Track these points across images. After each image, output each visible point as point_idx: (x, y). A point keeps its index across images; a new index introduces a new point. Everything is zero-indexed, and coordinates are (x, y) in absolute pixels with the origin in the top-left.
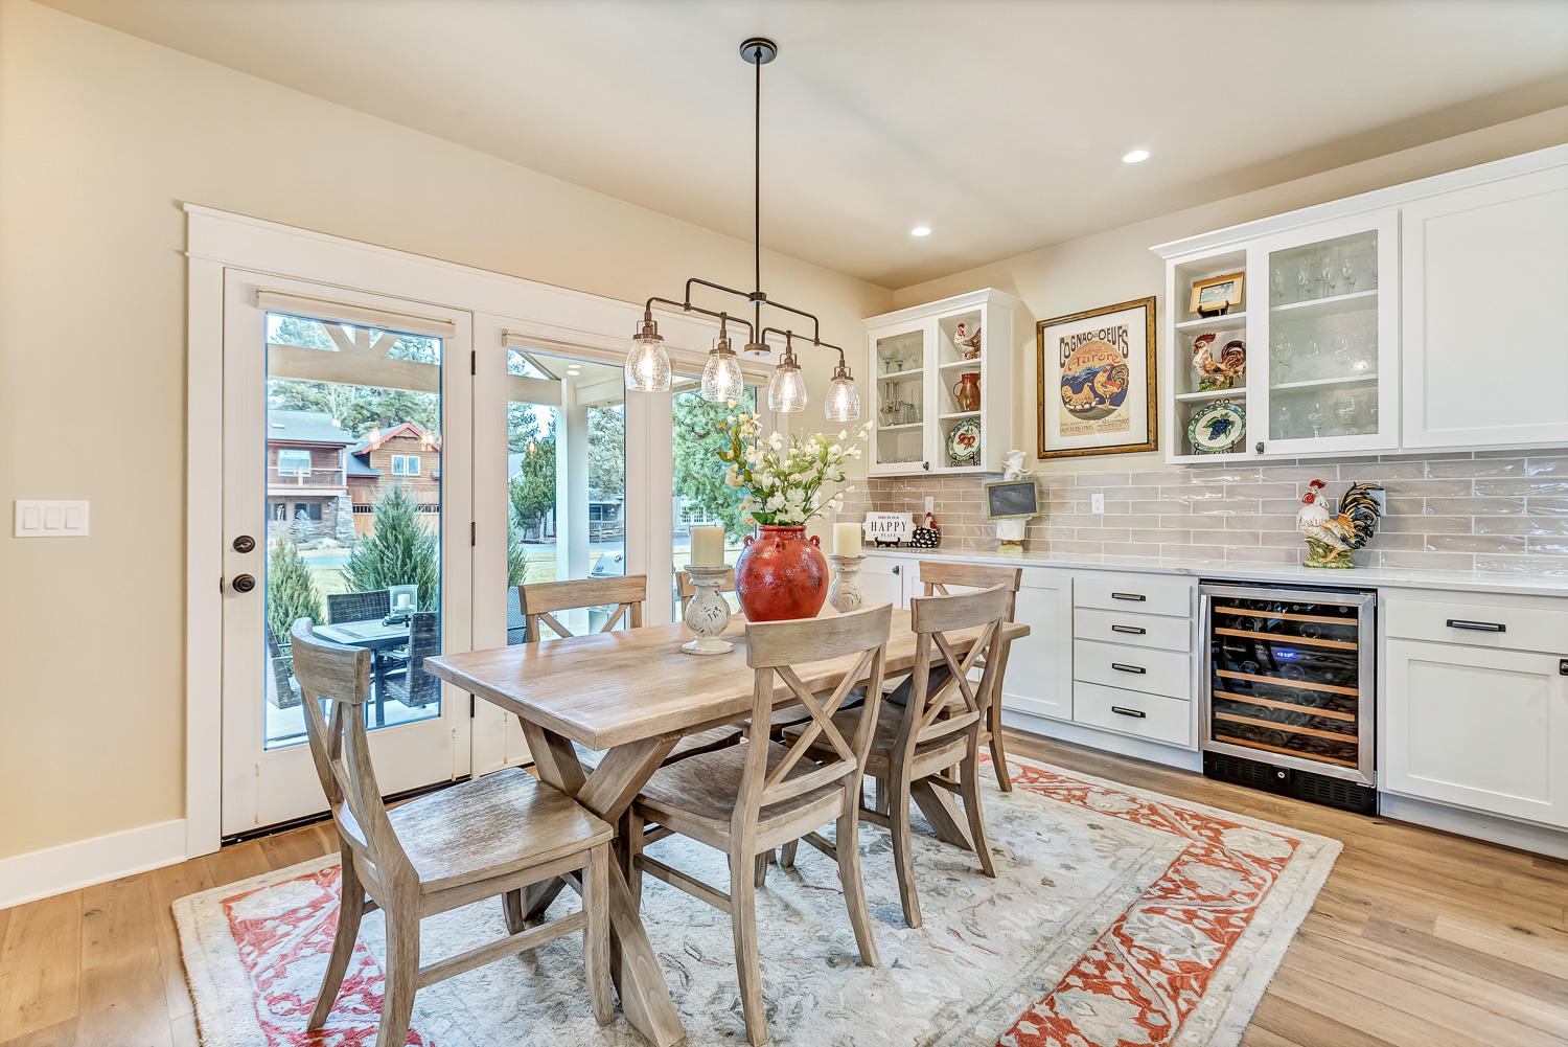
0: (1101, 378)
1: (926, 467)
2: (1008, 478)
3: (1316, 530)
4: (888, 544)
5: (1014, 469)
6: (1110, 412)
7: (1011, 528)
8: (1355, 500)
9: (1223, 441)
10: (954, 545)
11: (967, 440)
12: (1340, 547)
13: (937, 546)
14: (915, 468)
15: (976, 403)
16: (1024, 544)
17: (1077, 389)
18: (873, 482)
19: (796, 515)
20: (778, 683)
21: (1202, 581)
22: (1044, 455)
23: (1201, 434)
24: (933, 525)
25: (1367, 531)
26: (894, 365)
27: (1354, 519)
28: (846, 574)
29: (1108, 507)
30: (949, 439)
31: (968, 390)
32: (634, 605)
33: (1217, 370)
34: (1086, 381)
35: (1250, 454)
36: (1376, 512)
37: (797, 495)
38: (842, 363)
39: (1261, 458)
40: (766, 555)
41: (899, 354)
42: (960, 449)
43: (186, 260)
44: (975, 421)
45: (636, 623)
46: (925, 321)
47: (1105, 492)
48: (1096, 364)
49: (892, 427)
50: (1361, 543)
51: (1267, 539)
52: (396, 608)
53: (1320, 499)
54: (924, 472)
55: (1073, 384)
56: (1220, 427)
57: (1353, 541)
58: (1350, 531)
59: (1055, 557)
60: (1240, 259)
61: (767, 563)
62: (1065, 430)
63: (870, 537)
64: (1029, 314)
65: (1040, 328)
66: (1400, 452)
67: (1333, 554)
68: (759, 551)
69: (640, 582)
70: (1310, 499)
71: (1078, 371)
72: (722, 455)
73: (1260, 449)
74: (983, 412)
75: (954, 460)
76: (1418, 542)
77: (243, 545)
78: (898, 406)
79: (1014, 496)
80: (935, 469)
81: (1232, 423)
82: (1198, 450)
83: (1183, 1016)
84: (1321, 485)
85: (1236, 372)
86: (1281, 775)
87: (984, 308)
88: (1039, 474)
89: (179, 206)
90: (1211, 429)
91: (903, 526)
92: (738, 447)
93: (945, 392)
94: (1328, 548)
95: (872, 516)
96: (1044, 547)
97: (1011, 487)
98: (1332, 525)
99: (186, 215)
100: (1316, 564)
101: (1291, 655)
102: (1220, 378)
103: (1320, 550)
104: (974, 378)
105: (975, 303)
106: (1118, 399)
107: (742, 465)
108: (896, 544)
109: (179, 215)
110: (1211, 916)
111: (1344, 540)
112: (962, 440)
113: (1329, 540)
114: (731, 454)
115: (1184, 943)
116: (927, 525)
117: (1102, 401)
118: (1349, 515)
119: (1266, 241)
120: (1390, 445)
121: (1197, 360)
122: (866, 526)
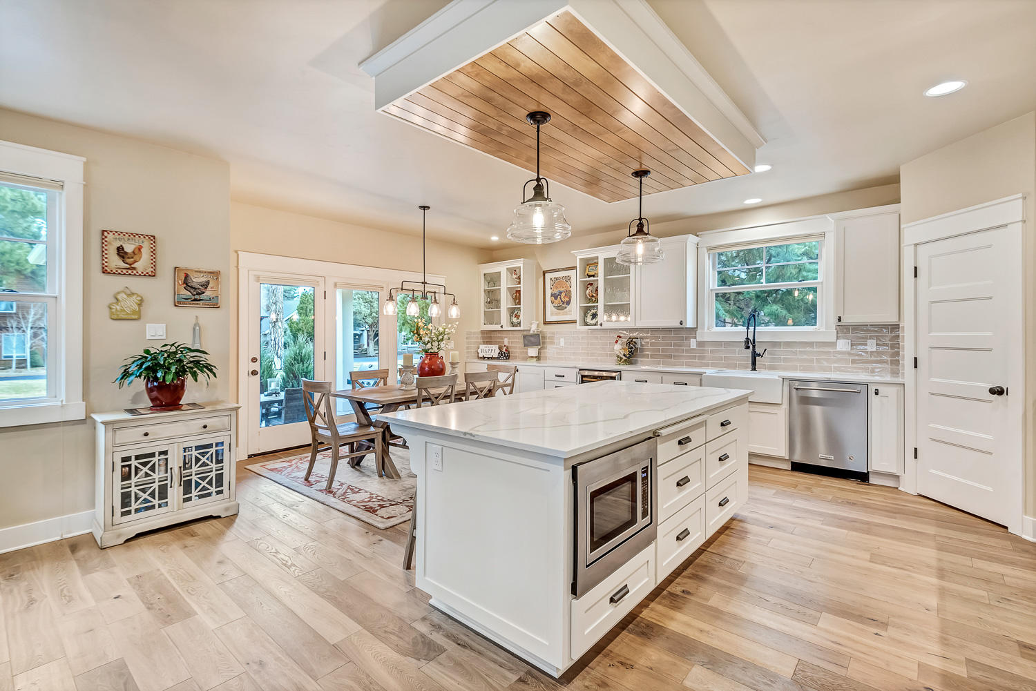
0: (563, 295)
1: (502, 327)
2: (531, 332)
3: (618, 352)
4: (488, 358)
5: (534, 329)
6: (566, 308)
7: (533, 352)
8: (629, 342)
9: (594, 321)
10: (515, 358)
11: (517, 316)
12: (624, 358)
13: (508, 359)
14: (497, 327)
15: (519, 303)
16: (538, 358)
17: (556, 298)
18: (483, 332)
19: (435, 350)
20: (424, 393)
21: (580, 370)
22: (545, 323)
23: (589, 320)
24: (506, 350)
25: (633, 353)
26: (491, 283)
27: (629, 349)
28: (453, 368)
29: (565, 343)
30: (511, 316)
31: (516, 296)
32: (385, 379)
33: (592, 296)
34: (558, 295)
35: (599, 327)
36: (636, 346)
37: (436, 344)
38: (454, 299)
39: (602, 328)
40: (426, 362)
41: (493, 279)
42: (515, 320)
43: (238, 269)
44: (519, 309)
45: (385, 384)
46: (501, 268)
47: (565, 337)
48: (562, 289)
49: (490, 310)
52: (271, 388)
53: (619, 342)
54: (501, 329)
55: (555, 296)
56: (593, 316)
57: (628, 356)
58: (628, 353)
59: (549, 363)
60: (597, 258)
61: (426, 364)
62: (552, 314)
63: (481, 355)
64: (541, 268)
65: (544, 273)
68: (424, 361)
69: (386, 371)
70: (617, 342)
71: (556, 291)
72: (413, 332)
73: (601, 325)
74: (521, 306)
75: (513, 325)
76: (647, 356)
77: (254, 360)
78: (492, 300)
79: (532, 339)
80: (505, 328)
82: (588, 324)
84: (620, 337)
85: (596, 297)
87: (521, 265)
88: (544, 331)
89: (236, 252)
90: (591, 317)
91: (494, 350)
92: (418, 330)
93: (509, 296)
94: (621, 359)
95: (482, 347)
96: (546, 358)
97: (531, 336)
98: (622, 351)
99: (238, 255)
100: (617, 364)
102: (593, 299)
103: (619, 359)
104: (519, 292)
105: (518, 263)
106: (568, 303)
107: (419, 335)
108: (491, 358)
109: (236, 254)
111: (624, 355)
112: (515, 317)
114: (415, 332)
116: (504, 351)
117: (563, 304)
118: (628, 347)
119: (603, 254)
120: (632, 325)
121: (587, 292)
122: (480, 351)
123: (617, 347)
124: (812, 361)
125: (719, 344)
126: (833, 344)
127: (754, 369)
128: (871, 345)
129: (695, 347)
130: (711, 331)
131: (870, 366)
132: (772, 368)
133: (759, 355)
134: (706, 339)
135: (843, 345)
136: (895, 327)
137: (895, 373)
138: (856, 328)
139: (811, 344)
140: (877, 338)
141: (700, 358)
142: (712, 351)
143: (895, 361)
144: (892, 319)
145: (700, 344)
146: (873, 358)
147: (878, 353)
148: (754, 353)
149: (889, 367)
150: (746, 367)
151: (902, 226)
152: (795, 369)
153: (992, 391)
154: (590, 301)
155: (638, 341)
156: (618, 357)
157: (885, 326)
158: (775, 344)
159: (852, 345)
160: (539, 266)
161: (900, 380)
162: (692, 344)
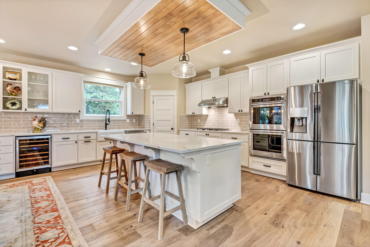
3: (37, 125)
8: (43, 120)
9: (14, 107)
12: (41, 128)
21: (16, 137)
25: (45, 125)
27: (43, 123)
33: (13, 92)
36: (46, 122)
39: (26, 111)
50: (44, 127)
51: (23, 128)
53: (37, 120)
56: (14, 104)
57: (43, 127)
58: (42, 126)
60: (20, 70)
66: (52, 112)
67: (39, 130)
70: (35, 120)
81: (17, 104)
82: (8, 108)
83: (53, 198)
84: (37, 117)
85: (18, 93)
86: (35, 171)
90: (11, 104)
98: (39, 124)
100: (36, 132)
101: (36, 148)
102: (14, 94)
103: (37, 129)
110: (43, 190)
111: (42, 127)
113: (38, 127)
115: (44, 193)
118: (42, 123)
119: (26, 69)
120: (50, 111)
121: (8, 89)
124: (120, 126)
125: (89, 121)
126: (126, 120)
127: (106, 129)
128: (134, 121)
133: (108, 124)
134: (84, 119)
135: (128, 121)
138: (131, 116)
139: (120, 120)
140: (135, 119)
141: (81, 126)
142: (87, 124)
145: (81, 121)
146: (135, 124)
148: (106, 124)
149: (138, 126)
150: (103, 129)
154: (11, 94)
159: (130, 121)
162: (78, 121)
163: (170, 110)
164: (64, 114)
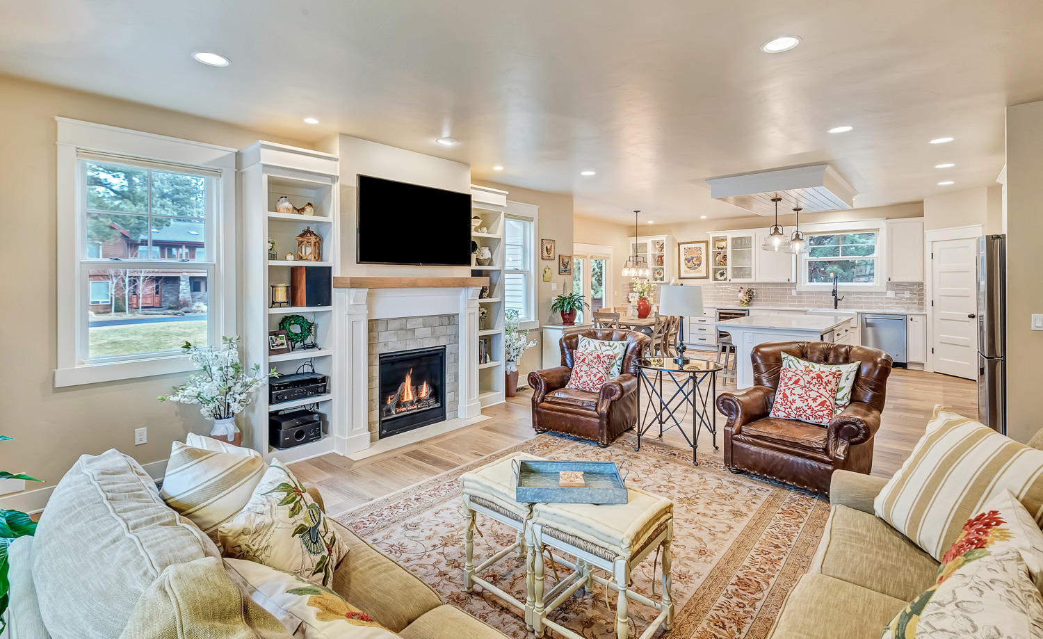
0: (695, 259)
2: (670, 284)
3: (741, 298)
5: (672, 282)
6: (697, 268)
8: (749, 292)
9: (722, 278)
11: (659, 274)
12: (745, 301)
15: (662, 265)
17: (689, 262)
21: (717, 308)
22: (680, 278)
23: (718, 276)
25: (751, 298)
30: (654, 273)
31: (660, 260)
33: (721, 261)
34: (691, 259)
35: (728, 281)
36: (753, 295)
39: (730, 282)
42: (658, 276)
44: (662, 268)
46: (648, 241)
48: (693, 256)
50: (750, 301)
51: (731, 299)
53: (742, 291)
55: (688, 260)
56: (722, 274)
57: (748, 300)
58: (748, 298)
60: (726, 237)
62: (685, 272)
64: (676, 241)
65: (679, 244)
70: (740, 291)
71: (689, 257)
73: (730, 280)
74: (664, 266)
75: (655, 279)
76: (761, 301)
80: (650, 281)
81: (724, 274)
82: (718, 280)
84: (742, 288)
85: (725, 262)
90: (720, 275)
93: (653, 260)
94: (743, 302)
95: (632, 294)
98: (744, 296)
100: (742, 306)
102: (722, 263)
104: (662, 257)
105: (663, 238)
106: (699, 265)
113: (743, 300)
117: (695, 265)
118: (748, 295)
119: (730, 235)
120: (752, 281)
121: (717, 258)
122: (629, 297)
123: (741, 295)
124: (871, 303)
125: (812, 293)
126: (886, 293)
127: (836, 308)
128: (907, 294)
129: (795, 295)
130: (805, 284)
131: (906, 306)
132: (846, 307)
133: (839, 300)
134: (803, 290)
135: (890, 294)
136: (921, 285)
137: (921, 310)
138: (898, 284)
139: (872, 293)
140: (910, 290)
141: (799, 301)
142: (807, 297)
143: (921, 302)
144: (919, 280)
145: (799, 293)
146: (908, 301)
147: (911, 298)
148: (836, 298)
149: (916, 306)
150: (830, 307)
151: (925, 231)
152: (861, 308)
153: (969, 316)
154: (720, 264)
155: (754, 291)
156: (741, 301)
157: (915, 284)
158: (849, 293)
159: (895, 294)
160: (674, 239)
161: (924, 313)
162: (794, 293)
163: (968, 272)
164: (776, 284)
